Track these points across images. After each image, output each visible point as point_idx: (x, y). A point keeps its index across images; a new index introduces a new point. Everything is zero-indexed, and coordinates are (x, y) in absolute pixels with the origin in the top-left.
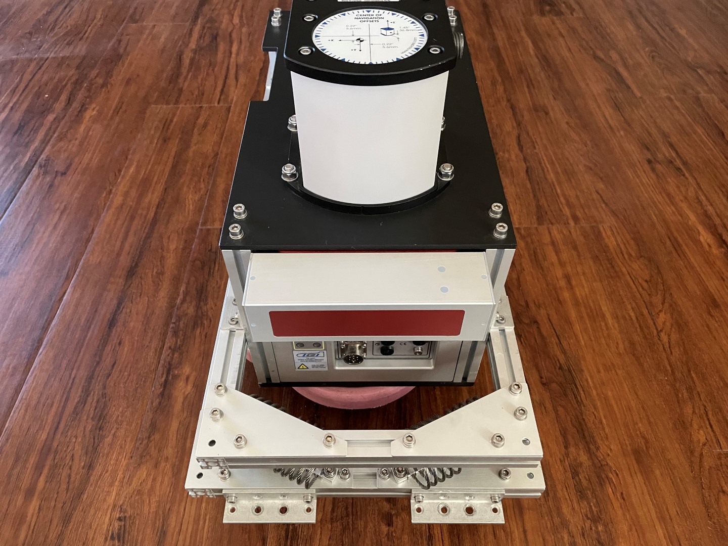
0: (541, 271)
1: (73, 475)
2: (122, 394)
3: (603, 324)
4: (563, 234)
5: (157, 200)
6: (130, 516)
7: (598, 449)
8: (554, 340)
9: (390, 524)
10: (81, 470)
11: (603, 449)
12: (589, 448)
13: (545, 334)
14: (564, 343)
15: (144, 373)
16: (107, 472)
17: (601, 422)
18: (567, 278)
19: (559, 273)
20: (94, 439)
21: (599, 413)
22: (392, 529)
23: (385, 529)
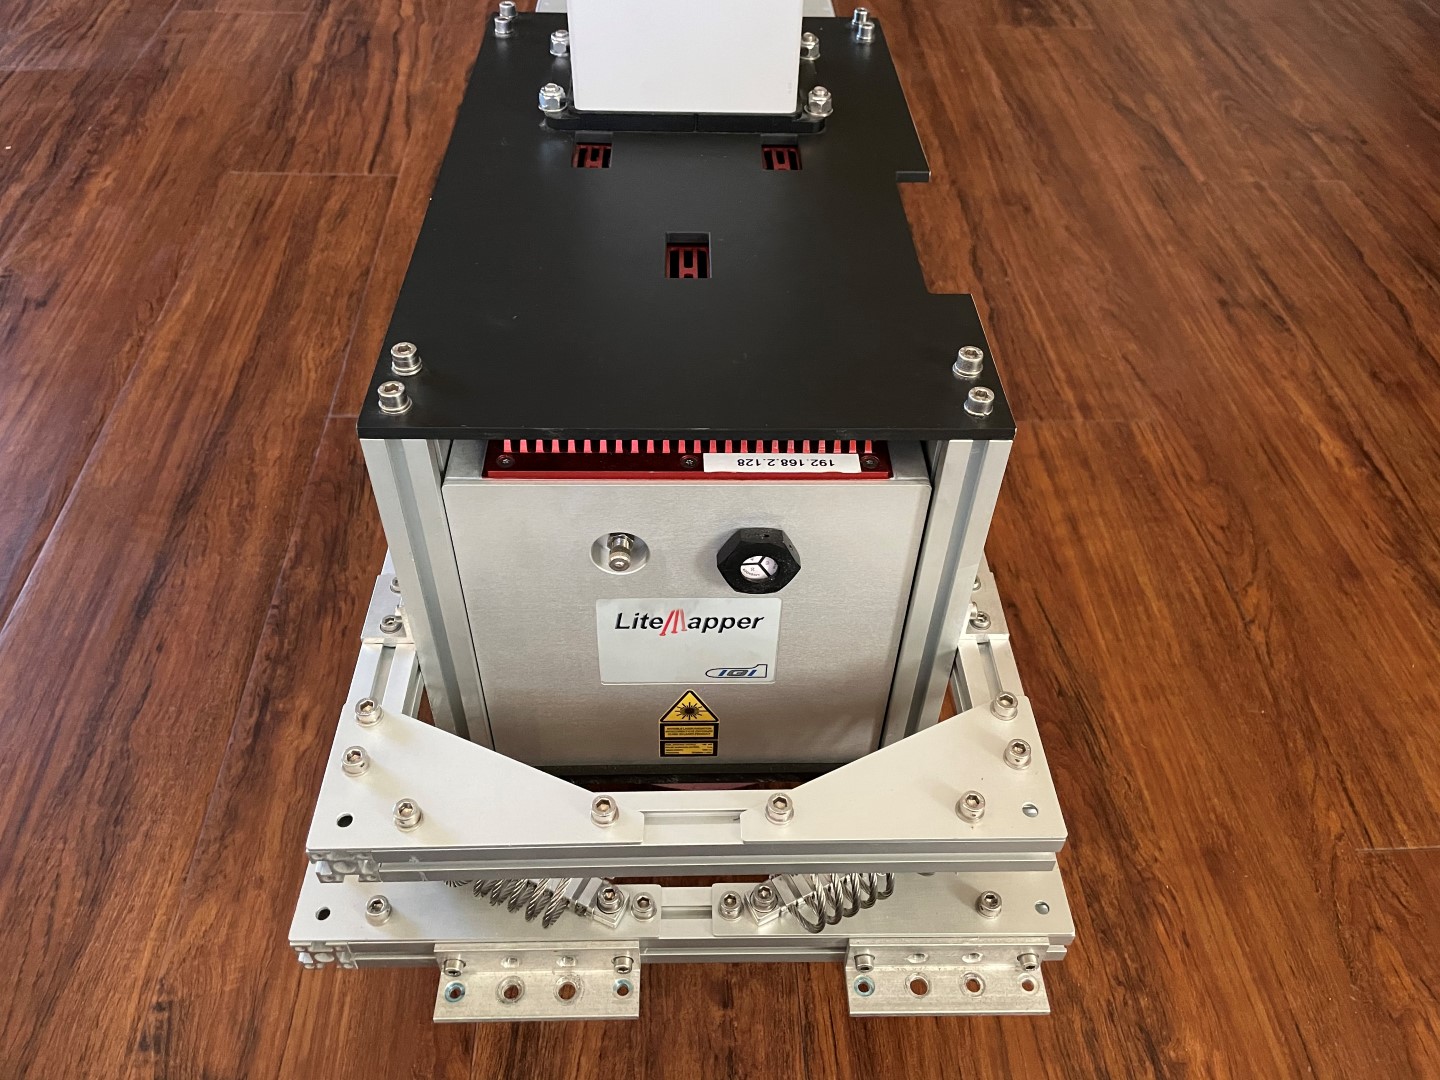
0: (1020, 508)
1: (58, 917)
2: (164, 750)
3: (1140, 609)
4: (1062, 437)
5: (240, 362)
6: (182, 1001)
7: (1136, 848)
8: (1048, 640)
9: (726, 1003)
10: (75, 907)
11: (1146, 849)
12: (1119, 847)
13: (1029, 627)
14: (1067, 646)
15: (210, 707)
16: (130, 911)
17: (1141, 797)
18: (1072, 521)
19: (1056, 511)
20: (104, 842)
21: (1135, 779)
22: (731, 1013)
23: (717, 1013)
